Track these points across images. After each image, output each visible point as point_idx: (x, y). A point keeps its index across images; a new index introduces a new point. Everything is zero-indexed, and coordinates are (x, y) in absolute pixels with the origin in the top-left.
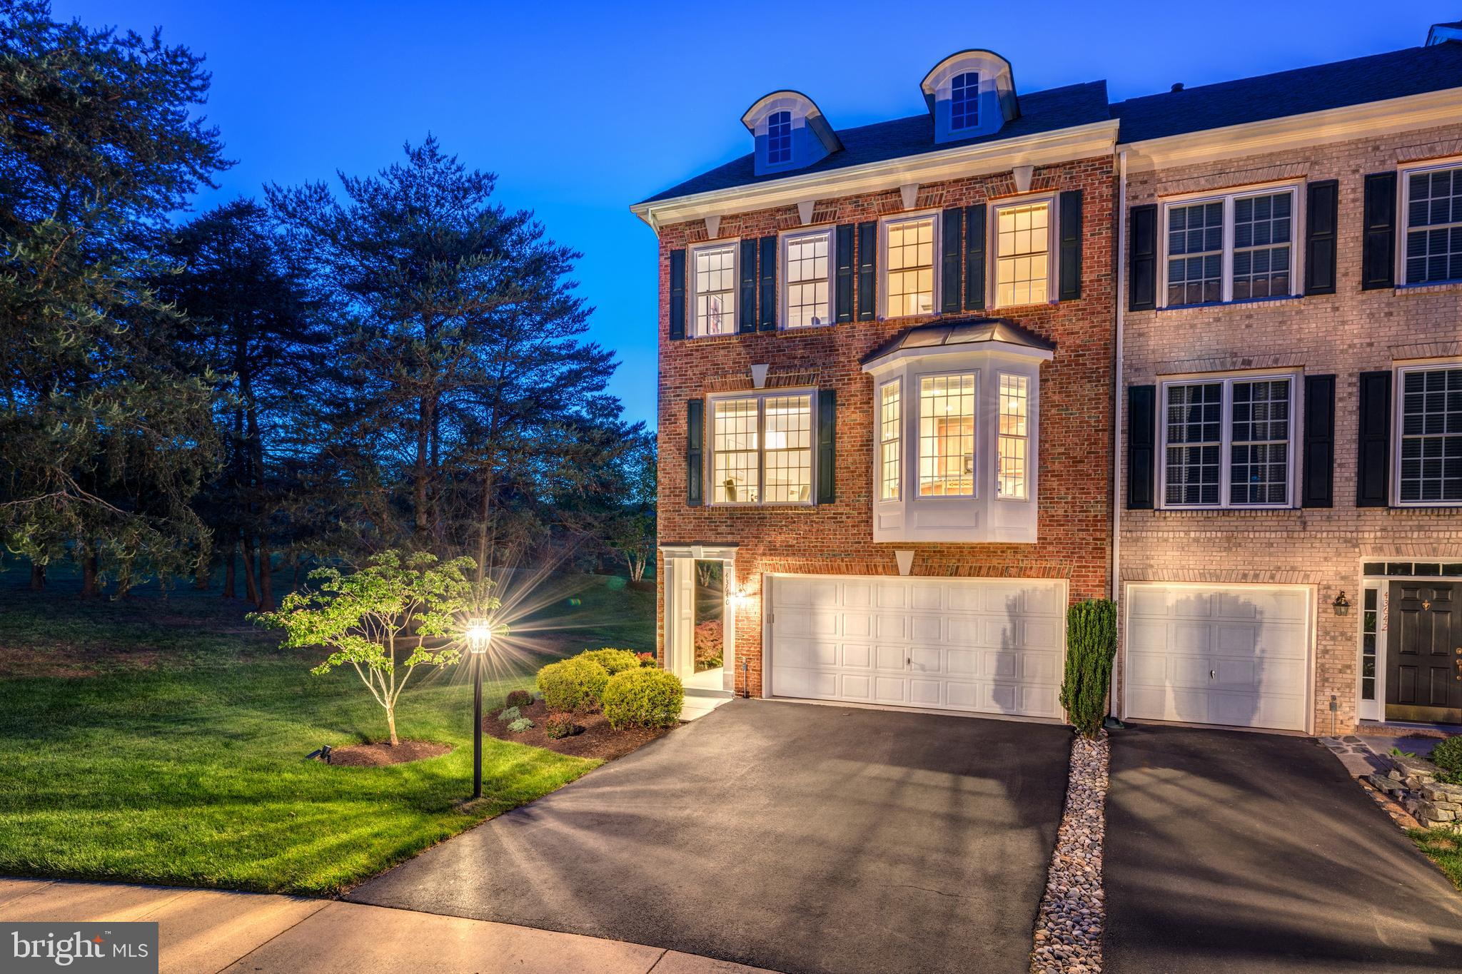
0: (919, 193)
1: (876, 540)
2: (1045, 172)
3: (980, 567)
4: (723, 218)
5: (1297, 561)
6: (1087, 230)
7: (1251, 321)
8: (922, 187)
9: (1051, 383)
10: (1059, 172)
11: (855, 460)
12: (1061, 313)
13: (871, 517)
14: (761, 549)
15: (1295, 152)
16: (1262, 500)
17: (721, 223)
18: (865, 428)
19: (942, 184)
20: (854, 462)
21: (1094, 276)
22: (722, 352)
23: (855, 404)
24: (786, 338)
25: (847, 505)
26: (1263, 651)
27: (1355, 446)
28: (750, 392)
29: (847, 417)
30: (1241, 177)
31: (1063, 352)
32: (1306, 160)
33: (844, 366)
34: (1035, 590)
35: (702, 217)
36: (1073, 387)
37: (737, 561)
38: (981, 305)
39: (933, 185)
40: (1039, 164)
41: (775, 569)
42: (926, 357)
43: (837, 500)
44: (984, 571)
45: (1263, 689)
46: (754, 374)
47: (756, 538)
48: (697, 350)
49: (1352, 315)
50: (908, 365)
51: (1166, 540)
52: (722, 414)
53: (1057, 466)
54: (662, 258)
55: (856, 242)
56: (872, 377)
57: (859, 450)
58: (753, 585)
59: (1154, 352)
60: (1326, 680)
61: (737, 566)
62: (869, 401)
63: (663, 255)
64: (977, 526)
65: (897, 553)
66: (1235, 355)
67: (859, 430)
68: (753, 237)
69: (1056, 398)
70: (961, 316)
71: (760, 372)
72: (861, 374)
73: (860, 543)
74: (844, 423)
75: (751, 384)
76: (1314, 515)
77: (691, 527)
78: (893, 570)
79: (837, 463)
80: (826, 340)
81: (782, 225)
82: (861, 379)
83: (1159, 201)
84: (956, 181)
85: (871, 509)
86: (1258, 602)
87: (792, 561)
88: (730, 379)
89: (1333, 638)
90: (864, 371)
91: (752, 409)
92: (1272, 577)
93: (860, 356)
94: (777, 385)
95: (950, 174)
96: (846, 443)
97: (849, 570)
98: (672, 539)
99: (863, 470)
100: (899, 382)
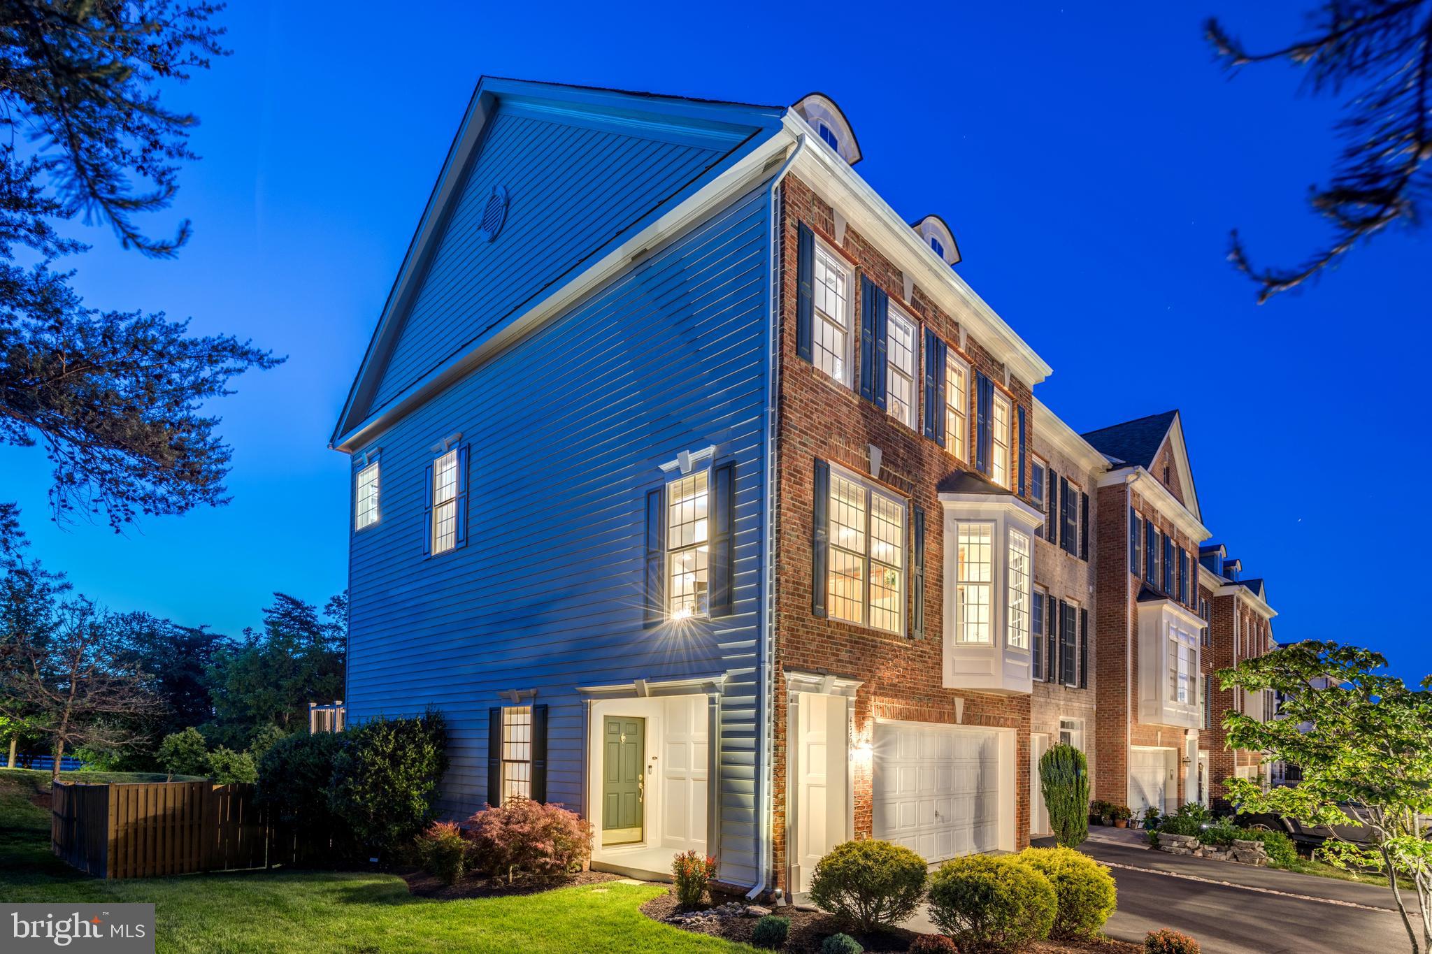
0: (967, 340)
1: (944, 686)
3: (990, 717)
4: (848, 227)
5: (1047, 718)
8: (968, 335)
11: (933, 594)
13: (941, 660)
14: (873, 686)
17: (847, 230)
18: (939, 561)
20: (933, 597)
22: (844, 409)
23: (934, 532)
24: (891, 427)
25: (928, 643)
27: (1059, 645)
28: (861, 477)
29: (930, 545)
32: (1050, 452)
33: (928, 486)
34: (989, 738)
35: (829, 204)
37: (856, 699)
39: (972, 340)
40: (1012, 372)
41: (884, 714)
46: (871, 455)
47: (869, 671)
48: (823, 390)
49: (1058, 562)
54: (788, 222)
55: (935, 356)
56: (944, 509)
57: (936, 584)
58: (868, 732)
61: (856, 707)
62: (941, 532)
63: (789, 216)
65: (955, 700)
67: (936, 562)
68: (870, 277)
71: (876, 457)
73: (933, 686)
74: (927, 550)
75: (868, 469)
76: (1051, 687)
77: (814, 646)
78: (951, 717)
79: (924, 594)
80: (917, 449)
81: (891, 287)
82: (937, 507)
84: (981, 348)
85: (941, 651)
87: (896, 704)
88: (852, 450)
90: (938, 500)
91: (861, 500)
93: (937, 481)
94: (887, 482)
95: (980, 338)
96: (929, 573)
98: (795, 663)
99: (938, 606)
100: (989, 526)
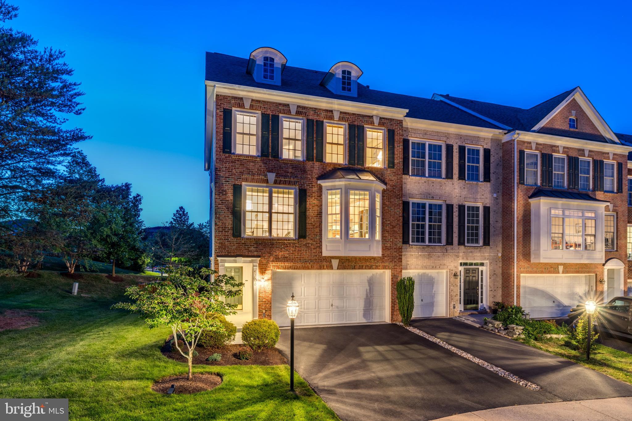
0: (340, 115)
1: (323, 255)
2: (383, 120)
3: (363, 266)
4: (253, 100)
5: (445, 262)
6: (396, 145)
7: (434, 184)
8: (341, 113)
9: (385, 197)
10: (387, 121)
11: (315, 220)
12: (388, 172)
13: (321, 245)
14: (272, 258)
15: (443, 133)
16: (435, 242)
17: (252, 102)
18: (319, 207)
19: (348, 113)
20: (314, 221)
21: (398, 161)
22: (252, 164)
23: (315, 196)
24: (284, 163)
25: (311, 240)
26: (435, 291)
27: (457, 227)
28: (265, 185)
29: (311, 202)
30: (431, 137)
31: (389, 187)
32: (446, 136)
33: (310, 180)
34: (377, 274)
35: (241, 96)
36: (392, 200)
37: (259, 264)
38: (363, 165)
39: (345, 113)
40: (382, 116)
41: (278, 268)
42: (353, 183)
43: (307, 237)
44: (364, 267)
45: (435, 304)
46: (268, 176)
47: (269, 253)
48: (238, 161)
49: (456, 187)
50: (345, 185)
51: (412, 255)
52: (250, 193)
53: (387, 228)
54: (218, 111)
55: (315, 128)
56: (322, 186)
57: (316, 216)
58: (268, 275)
59: (409, 190)
60: (452, 299)
61: (259, 267)
62: (320, 196)
63: (219, 109)
64: (370, 250)
65: (332, 260)
66: (429, 194)
67: (316, 208)
68: (268, 113)
69: (387, 203)
70: (355, 167)
71: (272, 177)
72: (317, 184)
73: (317, 256)
74: (310, 204)
75: (267, 181)
76: (449, 247)
77: (234, 247)
78: (331, 267)
79: (307, 221)
80: (302, 167)
81: (282, 112)
82: (317, 186)
83: (410, 138)
84: (354, 114)
85: (321, 242)
86: (433, 275)
87: (287, 264)
88: (256, 177)
89: (454, 286)
90: (318, 183)
91: (266, 192)
92: (440, 267)
93: (316, 176)
94: (280, 184)
95: (351, 111)
96: (311, 212)
97: (312, 268)
98: (223, 254)
99: (318, 225)
100: (339, 191)
